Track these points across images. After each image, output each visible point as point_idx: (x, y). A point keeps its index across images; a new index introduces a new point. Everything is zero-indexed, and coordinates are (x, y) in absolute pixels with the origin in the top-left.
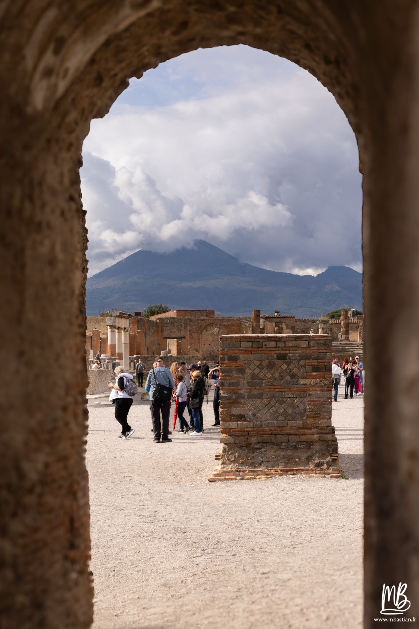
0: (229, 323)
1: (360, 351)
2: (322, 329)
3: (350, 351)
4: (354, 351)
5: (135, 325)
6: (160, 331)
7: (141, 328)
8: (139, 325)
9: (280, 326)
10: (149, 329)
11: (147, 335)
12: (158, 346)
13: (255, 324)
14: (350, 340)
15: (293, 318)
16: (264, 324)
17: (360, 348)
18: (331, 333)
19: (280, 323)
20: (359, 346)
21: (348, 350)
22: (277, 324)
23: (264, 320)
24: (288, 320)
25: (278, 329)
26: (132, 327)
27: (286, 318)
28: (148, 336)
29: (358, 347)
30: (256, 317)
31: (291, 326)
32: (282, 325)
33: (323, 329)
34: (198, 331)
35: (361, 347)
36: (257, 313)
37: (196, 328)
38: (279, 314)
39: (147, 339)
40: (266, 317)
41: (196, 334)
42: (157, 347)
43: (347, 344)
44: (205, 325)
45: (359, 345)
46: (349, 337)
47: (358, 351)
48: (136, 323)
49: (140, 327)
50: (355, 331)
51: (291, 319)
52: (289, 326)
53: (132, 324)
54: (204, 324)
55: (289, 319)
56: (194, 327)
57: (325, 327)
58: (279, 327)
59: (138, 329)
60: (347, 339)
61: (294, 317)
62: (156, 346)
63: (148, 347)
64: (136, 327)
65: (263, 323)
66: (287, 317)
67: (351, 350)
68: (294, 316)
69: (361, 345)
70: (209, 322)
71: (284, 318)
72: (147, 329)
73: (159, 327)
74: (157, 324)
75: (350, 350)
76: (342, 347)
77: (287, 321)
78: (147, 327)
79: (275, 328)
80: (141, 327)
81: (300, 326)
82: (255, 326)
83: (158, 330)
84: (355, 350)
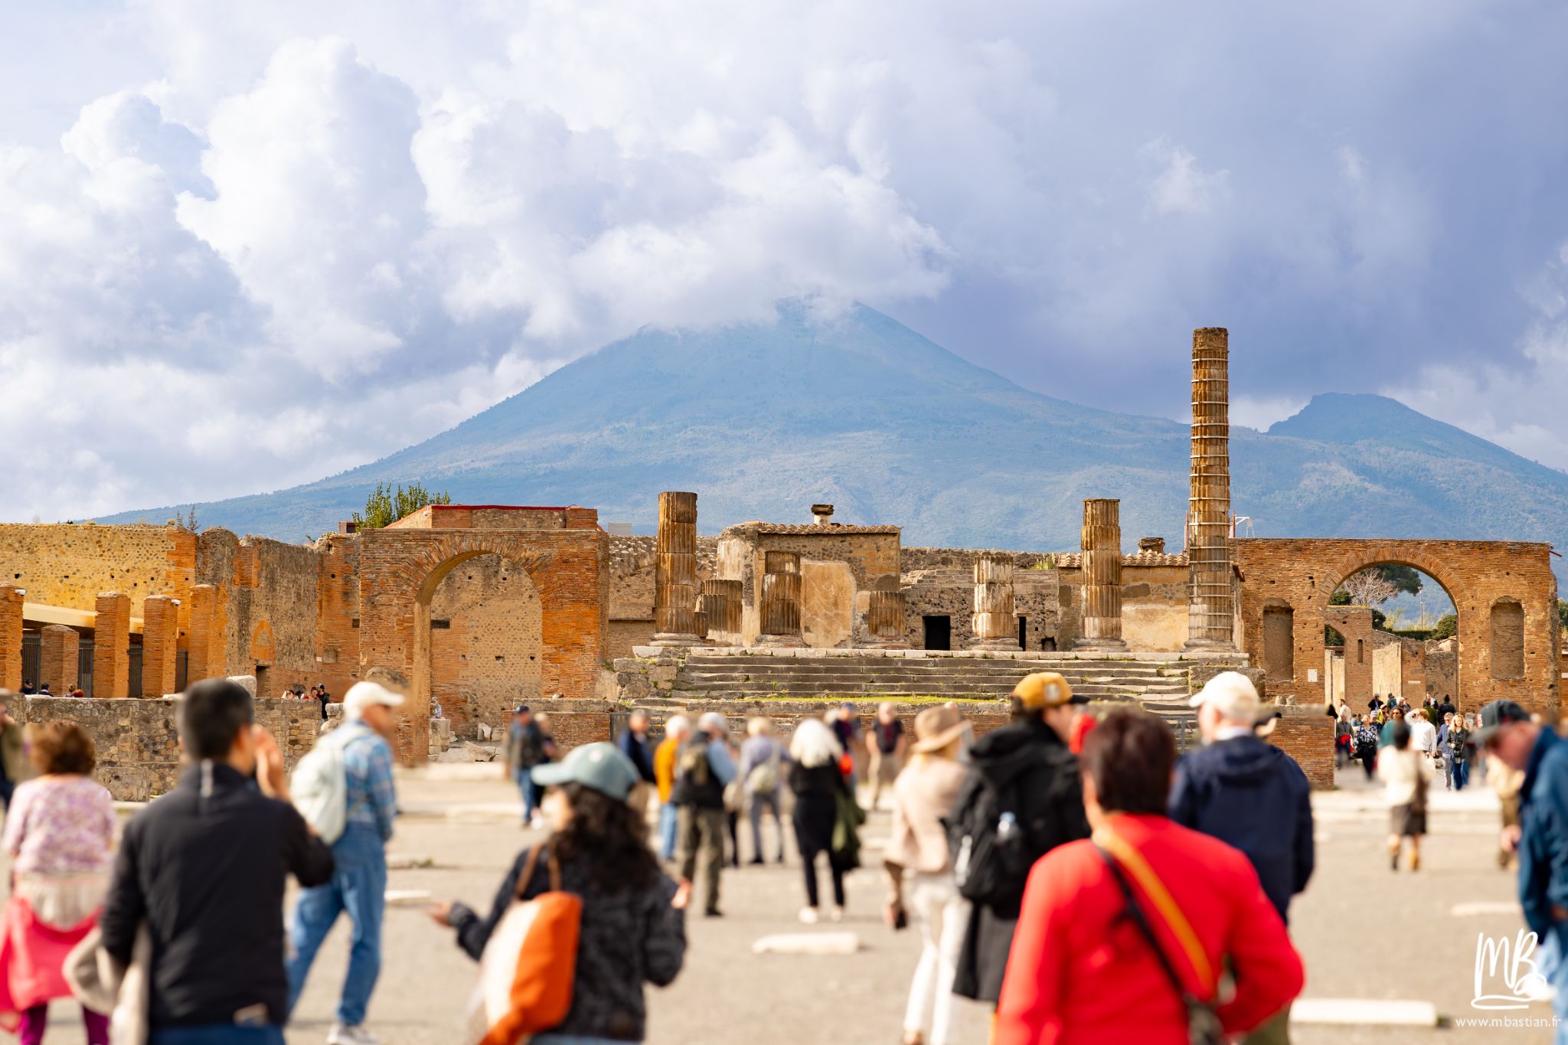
0: (546, 551)
1: (1166, 697)
2: (988, 589)
3: (1117, 695)
4: (1139, 693)
5: (185, 560)
6: (337, 595)
7: (215, 576)
8: (205, 563)
9: (790, 568)
10: (272, 582)
11: (253, 608)
12: (331, 660)
13: (668, 556)
14: (1123, 644)
15: (890, 539)
16: (748, 566)
17: (1167, 684)
18: (1065, 609)
19: (787, 557)
20: (1166, 672)
21: (1109, 689)
22: (775, 559)
23: (749, 546)
24: (865, 546)
25: (777, 584)
26: (173, 569)
27: (855, 540)
28: (260, 615)
29: (1159, 674)
30: (674, 527)
31: (881, 576)
32: (797, 565)
33: (991, 584)
34: (405, 587)
35: (1174, 679)
36: (681, 508)
37: (395, 574)
38: (831, 519)
39: (253, 627)
40: (760, 534)
41: (396, 601)
42: (324, 664)
43: (1106, 661)
44: (437, 561)
45: (1168, 667)
46: (1119, 629)
47: (1158, 697)
48: (193, 552)
49: (209, 572)
50: (1180, 602)
51: (881, 541)
52: (868, 575)
53: (176, 558)
54: (433, 555)
55: (868, 544)
56: (385, 568)
57: (1003, 577)
58: (781, 573)
59: (201, 576)
60: (1112, 635)
61: (893, 534)
62: (319, 659)
63: (261, 663)
64: (191, 571)
65: (746, 557)
66: (859, 534)
67: (1125, 691)
68: (894, 528)
69: (1174, 667)
70: (456, 546)
71: (848, 538)
72: (254, 581)
73: (333, 576)
74: (326, 563)
75: (1118, 691)
76: (1082, 674)
77: (858, 554)
78: (254, 570)
79: (763, 580)
80: (217, 569)
81: (953, 582)
82: (667, 566)
83: (329, 590)
84: (1143, 688)
